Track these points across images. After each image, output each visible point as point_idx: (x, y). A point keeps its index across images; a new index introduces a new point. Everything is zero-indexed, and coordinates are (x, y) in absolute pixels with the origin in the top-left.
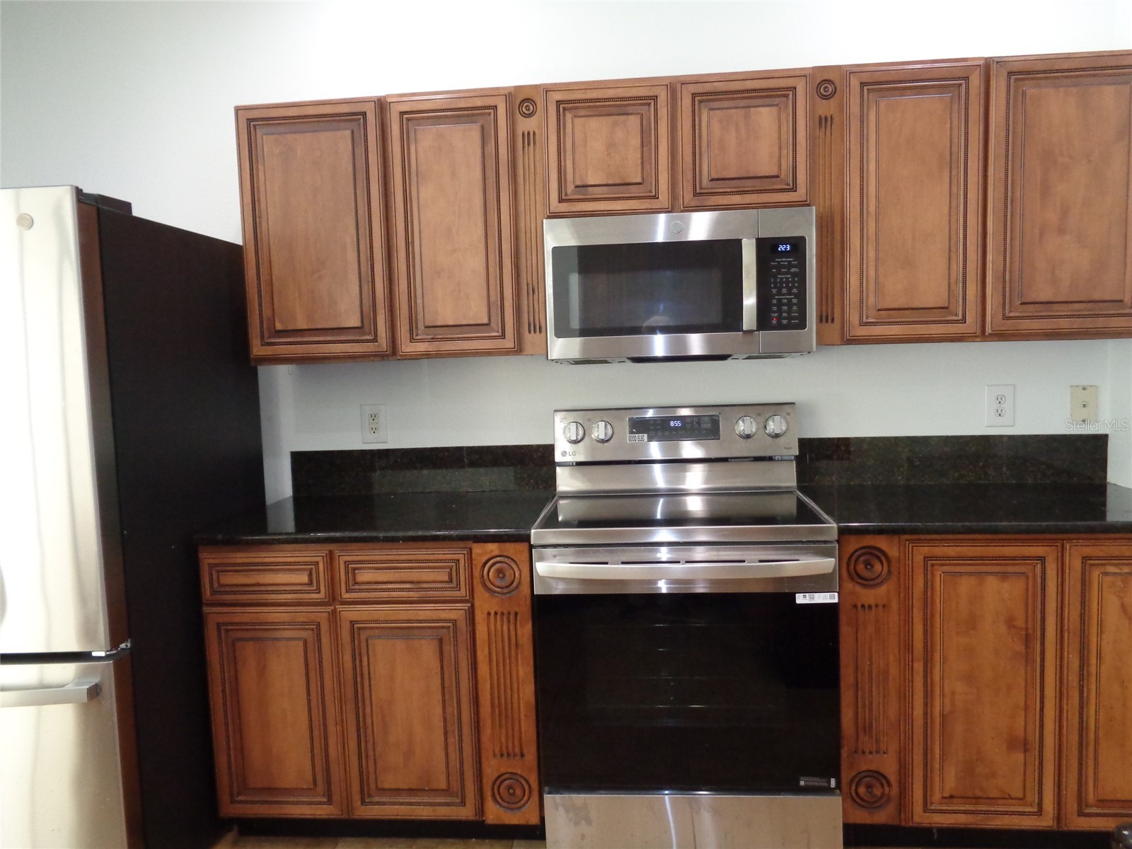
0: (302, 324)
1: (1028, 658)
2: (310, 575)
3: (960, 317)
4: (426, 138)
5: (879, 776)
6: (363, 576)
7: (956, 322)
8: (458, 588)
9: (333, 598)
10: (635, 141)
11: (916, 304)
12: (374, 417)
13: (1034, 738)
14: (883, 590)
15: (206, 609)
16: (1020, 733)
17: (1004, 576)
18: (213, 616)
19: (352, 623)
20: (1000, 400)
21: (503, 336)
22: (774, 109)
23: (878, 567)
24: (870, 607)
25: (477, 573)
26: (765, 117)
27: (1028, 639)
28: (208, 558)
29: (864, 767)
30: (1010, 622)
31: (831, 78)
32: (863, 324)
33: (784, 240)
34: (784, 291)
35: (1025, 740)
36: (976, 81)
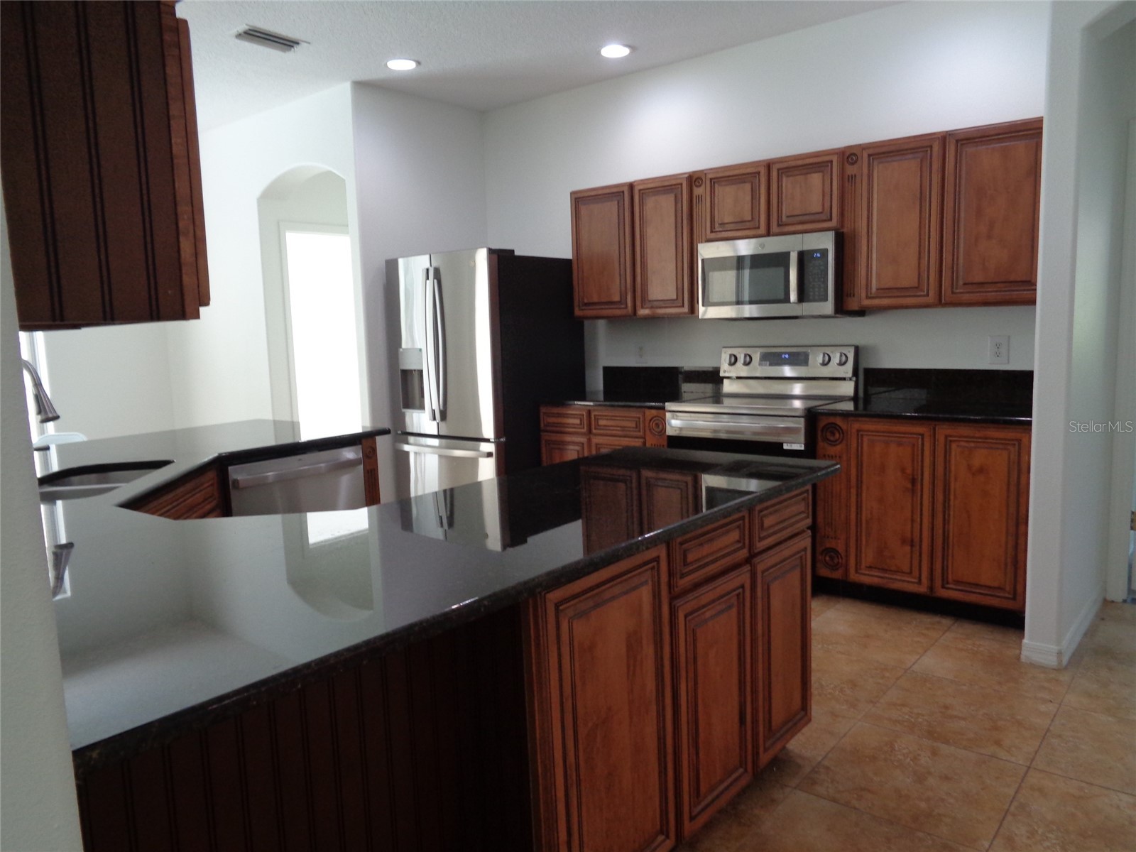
0: (595, 299)
1: (913, 491)
2: (581, 421)
3: (925, 293)
4: (650, 202)
5: (836, 552)
6: (602, 422)
7: (924, 296)
8: (639, 431)
9: (590, 431)
10: (749, 198)
11: (899, 286)
12: (641, 349)
13: (917, 540)
14: (839, 448)
15: (542, 434)
16: (909, 535)
17: (900, 444)
18: (545, 436)
19: (597, 444)
20: (998, 346)
21: (683, 306)
22: (821, 174)
23: (837, 435)
24: (832, 456)
25: (647, 425)
26: (816, 179)
27: (913, 481)
28: (543, 410)
29: (828, 545)
30: (903, 470)
31: (855, 152)
32: (868, 297)
33: (816, 251)
34: (816, 280)
35: (912, 541)
36: (936, 148)
